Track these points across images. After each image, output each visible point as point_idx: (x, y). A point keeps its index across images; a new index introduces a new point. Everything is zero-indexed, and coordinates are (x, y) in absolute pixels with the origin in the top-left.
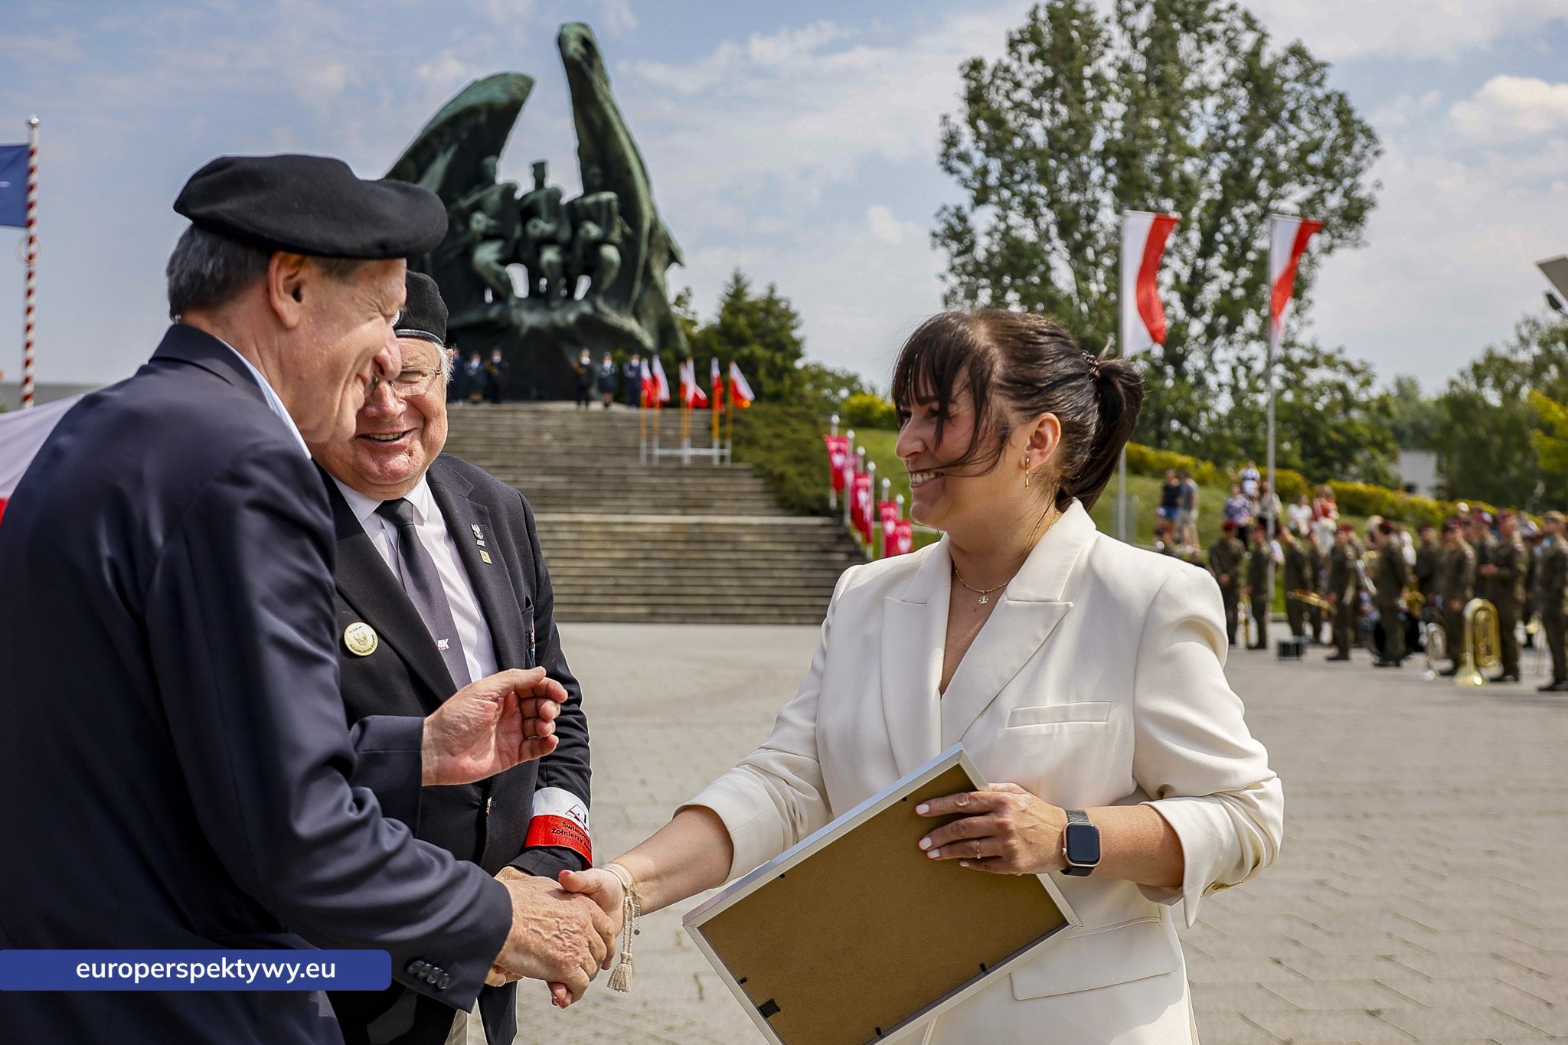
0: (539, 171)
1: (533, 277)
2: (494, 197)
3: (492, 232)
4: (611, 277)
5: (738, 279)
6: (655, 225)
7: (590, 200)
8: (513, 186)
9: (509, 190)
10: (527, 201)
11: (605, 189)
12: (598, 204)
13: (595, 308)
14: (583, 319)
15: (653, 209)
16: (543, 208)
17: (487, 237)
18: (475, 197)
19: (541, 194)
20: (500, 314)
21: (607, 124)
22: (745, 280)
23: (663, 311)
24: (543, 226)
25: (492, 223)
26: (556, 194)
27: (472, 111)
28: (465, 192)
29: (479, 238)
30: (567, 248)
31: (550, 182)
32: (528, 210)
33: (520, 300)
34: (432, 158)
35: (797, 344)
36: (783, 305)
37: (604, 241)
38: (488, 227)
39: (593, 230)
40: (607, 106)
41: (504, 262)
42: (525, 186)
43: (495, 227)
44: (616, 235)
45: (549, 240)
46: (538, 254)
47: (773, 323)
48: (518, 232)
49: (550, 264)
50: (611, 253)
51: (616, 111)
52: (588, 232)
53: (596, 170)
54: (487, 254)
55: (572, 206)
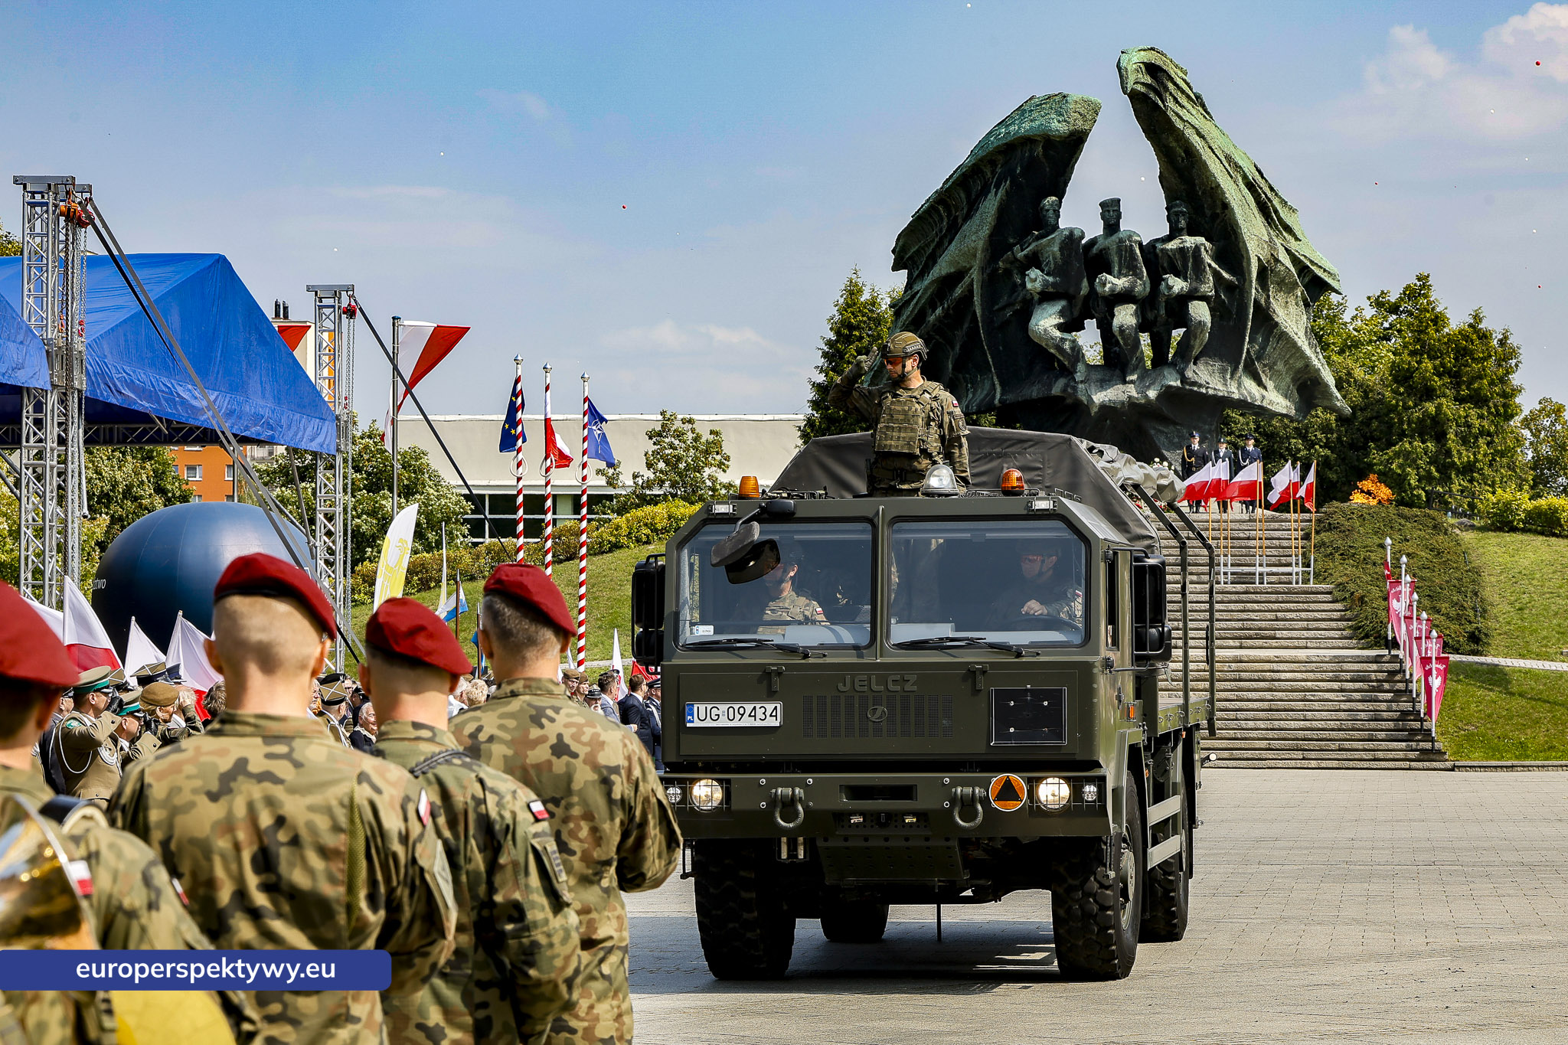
0: (1111, 212)
2: (1053, 247)
3: (1051, 290)
4: (1201, 341)
7: (1172, 245)
8: (1077, 233)
9: (1072, 239)
10: (1095, 250)
11: (1192, 230)
12: (1182, 250)
13: (1184, 380)
14: (1168, 393)
16: (1113, 256)
17: (1046, 297)
18: (1032, 247)
19: (1112, 242)
20: (1064, 390)
21: (1190, 152)
23: (1299, 364)
24: (1115, 282)
25: (1051, 279)
26: (1131, 237)
27: (1026, 141)
28: (1022, 238)
29: (1037, 297)
30: (1146, 305)
32: (1095, 262)
33: (1092, 369)
34: (984, 192)
37: (1193, 295)
38: (1046, 284)
39: (1178, 285)
40: (1189, 133)
41: (1070, 326)
43: (1054, 285)
44: (1208, 287)
45: (1124, 297)
46: (1110, 313)
48: (1084, 289)
49: (1126, 324)
50: (1200, 311)
51: (1202, 137)
52: (1170, 288)
54: (1046, 319)
55: (1150, 251)
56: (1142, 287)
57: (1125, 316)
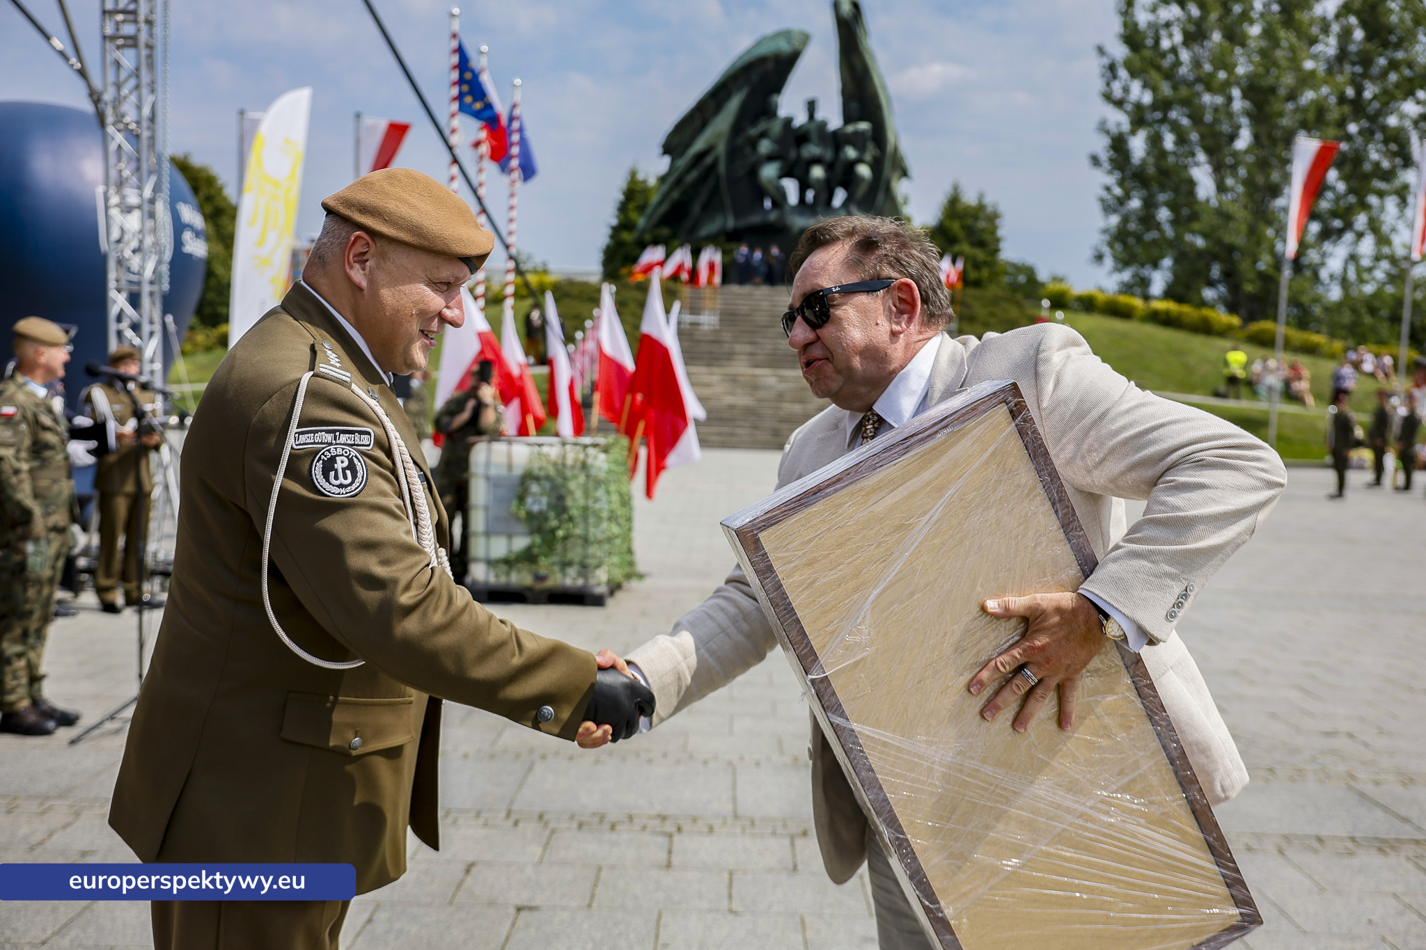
0: (811, 106)
1: (803, 187)
2: (776, 127)
3: (774, 154)
4: (861, 191)
5: (956, 188)
6: (896, 150)
7: (850, 129)
8: (791, 119)
9: (788, 121)
10: (802, 130)
11: (861, 119)
12: (857, 134)
15: (896, 137)
16: (814, 136)
17: (770, 158)
18: (762, 126)
19: (813, 126)
21: (865, 69)
22: (959, 190)
24: (812, 150)
25: (776, 147)
26: (823, 125)
29: (764, 159)
30: (829, 167)
31: (819, 116)
32: (800, 137)
33: (794, 208)
34: (729, 97)
35: (998, 240)
36: (989, 209)
37: (860, 160)
38: (771, 150)
39: (851, 153)
41: (781, 176)
42: (800, 119)
43: (776, 151)
44: (868, 156)
45: (817, 161)
46: (807, 171)
47: (981, 224)
48: (793, 154)
49: (818, 180)
50: (864, 170)
52: (847, 154)
53: (854, 106)
54: (769, 171)
55: (835, 134)
56: (828, 155)
57: (817, 172)
